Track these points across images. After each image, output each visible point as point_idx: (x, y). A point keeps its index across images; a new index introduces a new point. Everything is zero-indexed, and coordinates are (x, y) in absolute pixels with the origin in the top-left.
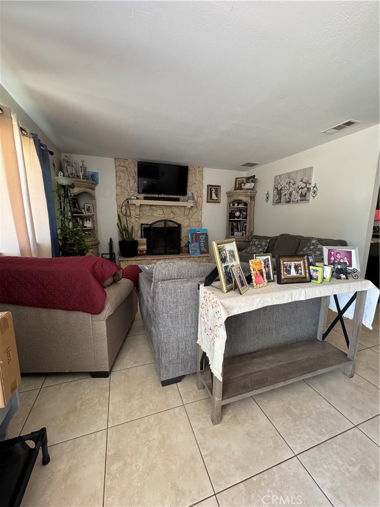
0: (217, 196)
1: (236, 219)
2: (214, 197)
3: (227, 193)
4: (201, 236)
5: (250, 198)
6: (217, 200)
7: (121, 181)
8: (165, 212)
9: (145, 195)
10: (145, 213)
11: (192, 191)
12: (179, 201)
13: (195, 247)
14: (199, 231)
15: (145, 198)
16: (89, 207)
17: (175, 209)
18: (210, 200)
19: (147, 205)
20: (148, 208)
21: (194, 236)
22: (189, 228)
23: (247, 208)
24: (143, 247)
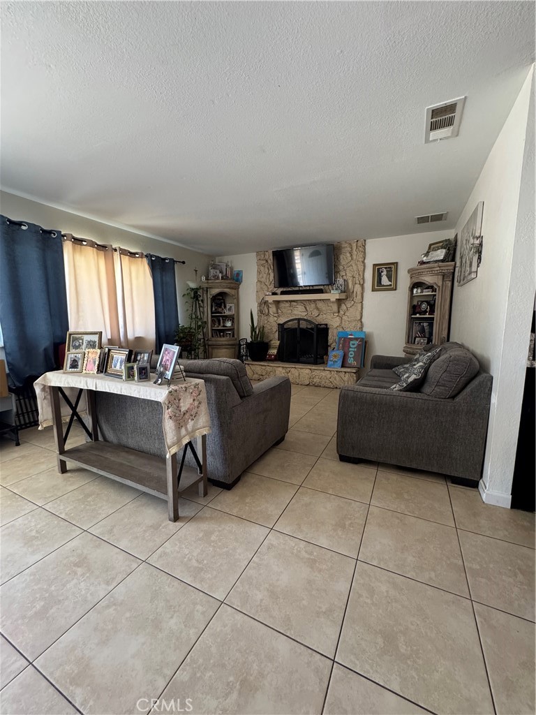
0: (389, 278)
1: (418, 315)
2: (385, 281)
3: (409, 271)
4: (351, 342)
5: (441, 277)
6: (391, 285)
7: (261, 276)
8: (308, 308)
9: (281, 289)
10: (284, 311)
11: (345, 277)
12: (322, 293)
13: (335, 356)
14: (351, 335)
15: (283, 293)
16: (231, 307)
17: (320, 305)
18: (378, 286)
19: (287, 301)
20: (288, 305)
21: (342, 341)
22: (341, 330)
23: (435, 295)
24: (274, 352)
